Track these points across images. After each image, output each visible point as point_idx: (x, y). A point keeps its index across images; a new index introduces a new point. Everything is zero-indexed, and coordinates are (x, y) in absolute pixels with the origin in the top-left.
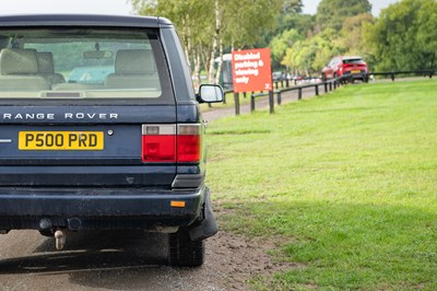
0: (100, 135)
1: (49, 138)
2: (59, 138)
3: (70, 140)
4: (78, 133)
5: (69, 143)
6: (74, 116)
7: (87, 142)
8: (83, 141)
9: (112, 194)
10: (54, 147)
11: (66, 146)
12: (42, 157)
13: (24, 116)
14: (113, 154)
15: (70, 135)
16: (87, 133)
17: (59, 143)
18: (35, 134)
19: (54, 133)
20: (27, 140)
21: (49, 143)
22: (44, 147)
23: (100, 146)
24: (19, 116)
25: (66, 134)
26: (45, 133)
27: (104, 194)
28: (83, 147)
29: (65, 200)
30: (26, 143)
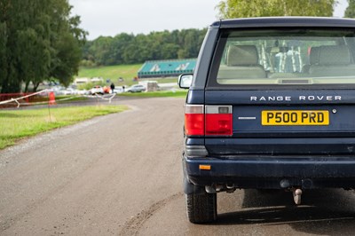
0: (326, 113)
1: (286, 116)
2: (294, 116)
3: (303, 118)
4: (309, 112)
5: (302, 120)
6: (307, 98)
7: (316, 119)
8: (313, 118)
9: (338, 160)
10: (290, 123)
11: (299, 122)
12: (280, 131)
13: (267, 98)
14: (337, 129)
15: (303, 114)
16: (316, 112)
17: (294, 119)
18: (274, 112)
19: (290, 112)
20: (269, 118)
21: (286, 120)
22: (282, 123)
23: (326, 122)
24: (263, 98)
25: (299, 113)
26: (283, 112)
27: (332, 160)
28: (313, 123)
29: (301, 165)
30: (268, 120)
